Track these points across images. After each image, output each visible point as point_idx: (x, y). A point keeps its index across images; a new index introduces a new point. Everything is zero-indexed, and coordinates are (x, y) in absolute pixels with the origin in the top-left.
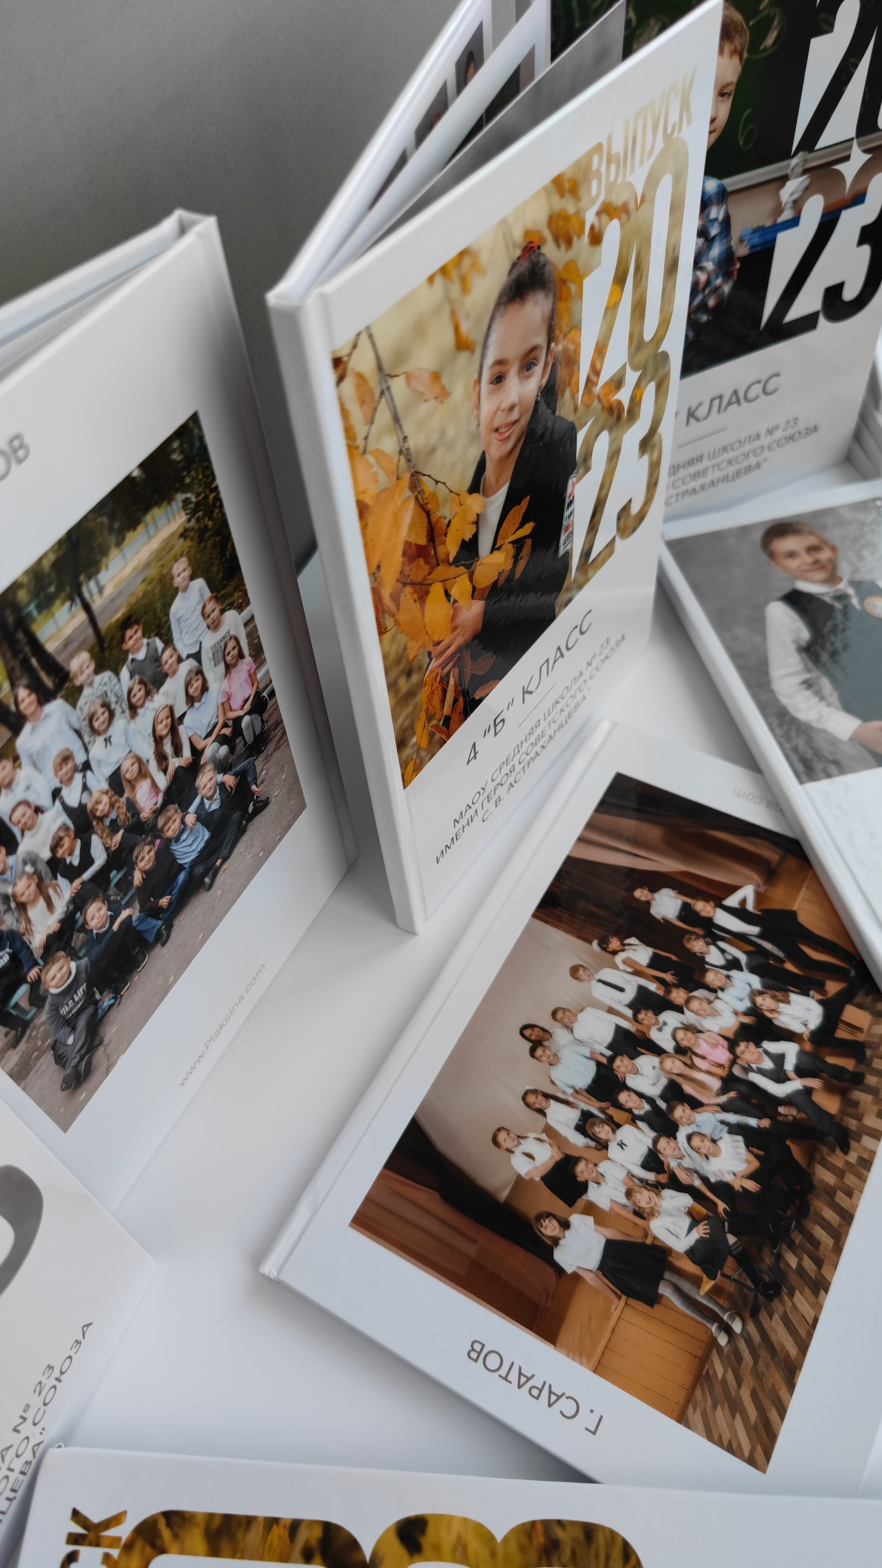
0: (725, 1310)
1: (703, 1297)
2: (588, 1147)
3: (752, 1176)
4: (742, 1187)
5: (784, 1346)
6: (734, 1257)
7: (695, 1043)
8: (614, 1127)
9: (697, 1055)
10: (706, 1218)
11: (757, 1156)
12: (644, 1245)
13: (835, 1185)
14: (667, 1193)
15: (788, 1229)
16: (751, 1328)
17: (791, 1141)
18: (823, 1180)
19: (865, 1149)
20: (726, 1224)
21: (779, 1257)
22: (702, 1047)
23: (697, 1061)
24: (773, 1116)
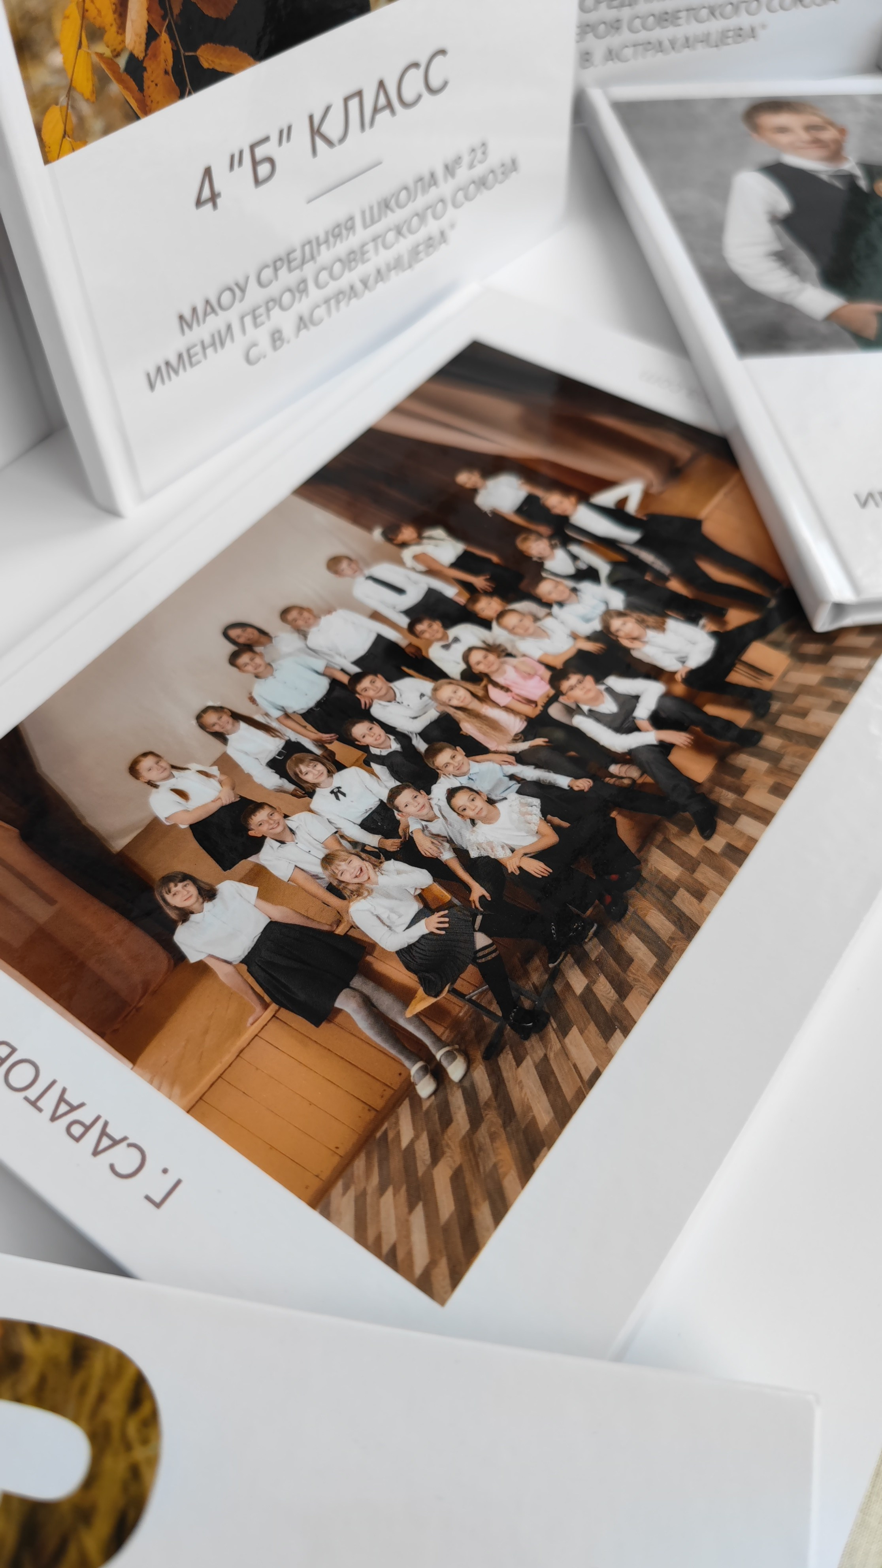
0: (440, 1042)
1: (409, 1020)
2: (280, 790)
3: (540, 856)
4: (520, 868)
5: (530, 1108)
6: (481, 967)
7: (497, 670)
8: (333, 768)
9: (496, 685)
10: (449, 906)
11: (556, 829)
12: (331, 934)
13: (678, 880)
14: (392, 865)
15: (581, 938)
16: (480, 1075)
17: (619, 813)
18: (659, 872)
19: (741, 834)
20: (479, 918)
21: (555, 974)
22: (508, 674)
23: (494, 693)
24: (598, 776)
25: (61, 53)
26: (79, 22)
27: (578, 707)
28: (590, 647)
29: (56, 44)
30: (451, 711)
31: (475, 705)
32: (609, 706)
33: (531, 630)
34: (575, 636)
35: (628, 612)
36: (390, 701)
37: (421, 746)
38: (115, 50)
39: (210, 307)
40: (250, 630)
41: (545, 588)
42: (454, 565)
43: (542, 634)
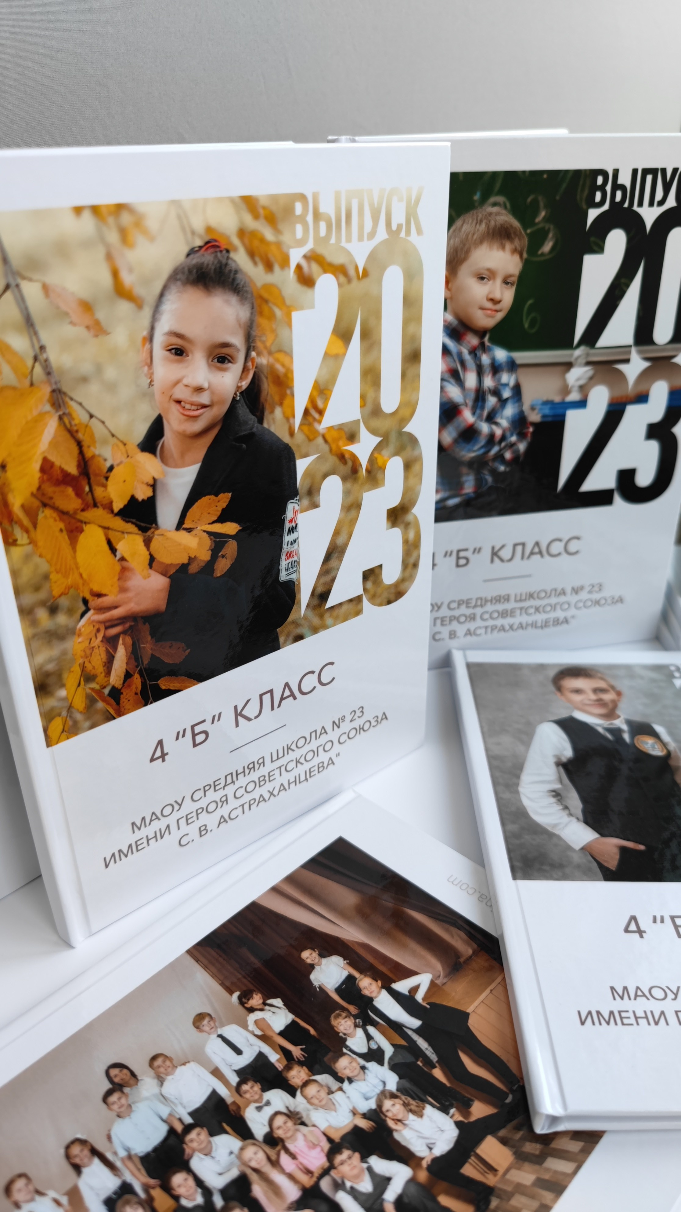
25: (66, 690)
26: (80, 673)
27: (343, 1183)
28: (364, 1124)
29: (63, 686)
30: (249, 1172)
31: (267, 1169)
32: (366, 1186)
33: (324, 1102)
34: (354, 1113)
35: (399, 1094)
36: (206, 1155)
37: (218, 1202)
38: (102, 685)
39: (155, 817)
40: (125, 1071)
41: (343, 1065)
42: (282, 1034)
43: (330, 1107)
